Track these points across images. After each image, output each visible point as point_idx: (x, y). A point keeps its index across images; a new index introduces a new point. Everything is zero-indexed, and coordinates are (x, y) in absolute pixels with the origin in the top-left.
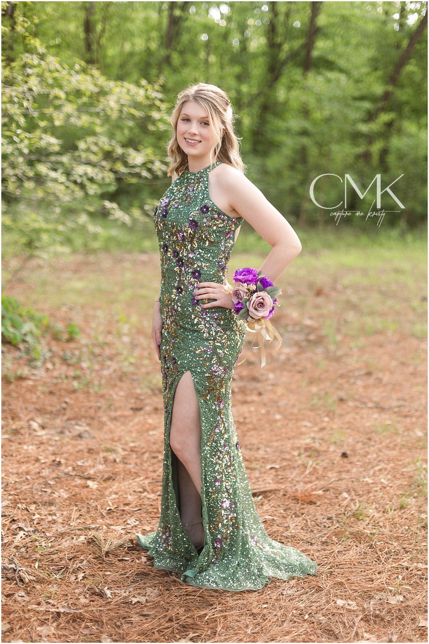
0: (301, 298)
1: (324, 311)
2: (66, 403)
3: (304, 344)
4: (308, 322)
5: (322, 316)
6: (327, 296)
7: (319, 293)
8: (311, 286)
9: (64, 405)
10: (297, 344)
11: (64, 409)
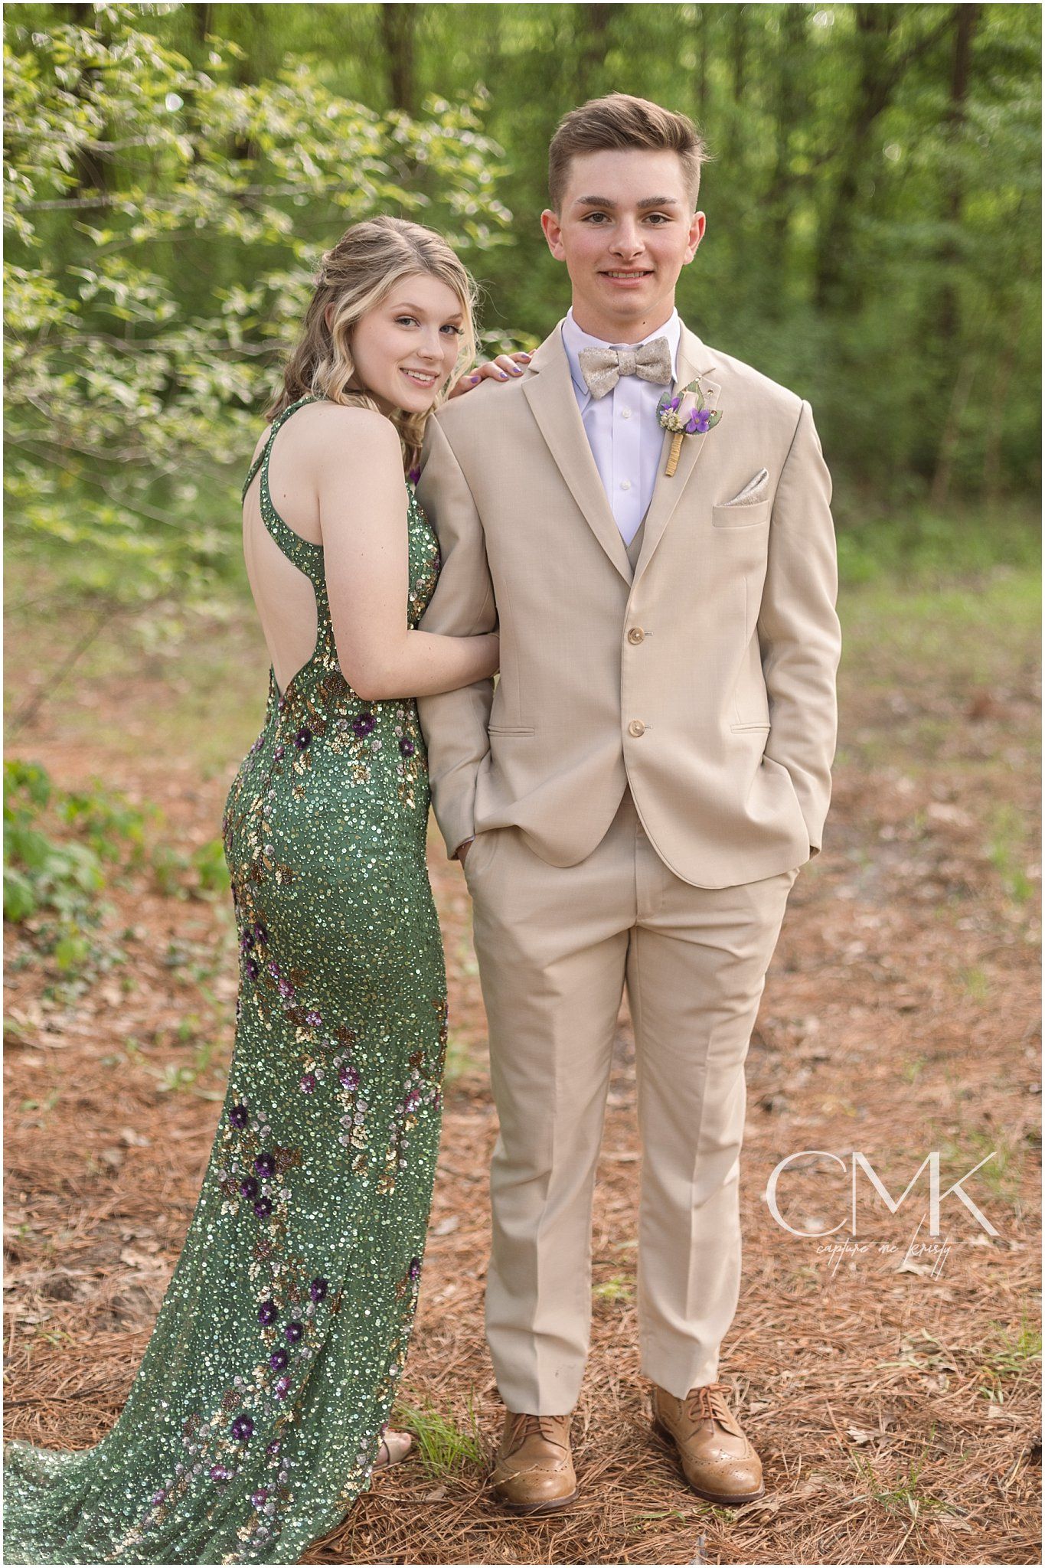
0: (928, 725)
1: (992, 771)
2: (123, 1145)
3: (928, 892)
4: (944, 813)
5: (985, 787)
6: (1005, 720)
7: (978, 713)
8: (959, 681)
9: (113, 1157)
10: (905, 896)
11: (111, 1172)
